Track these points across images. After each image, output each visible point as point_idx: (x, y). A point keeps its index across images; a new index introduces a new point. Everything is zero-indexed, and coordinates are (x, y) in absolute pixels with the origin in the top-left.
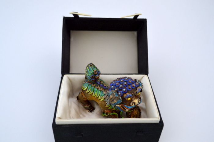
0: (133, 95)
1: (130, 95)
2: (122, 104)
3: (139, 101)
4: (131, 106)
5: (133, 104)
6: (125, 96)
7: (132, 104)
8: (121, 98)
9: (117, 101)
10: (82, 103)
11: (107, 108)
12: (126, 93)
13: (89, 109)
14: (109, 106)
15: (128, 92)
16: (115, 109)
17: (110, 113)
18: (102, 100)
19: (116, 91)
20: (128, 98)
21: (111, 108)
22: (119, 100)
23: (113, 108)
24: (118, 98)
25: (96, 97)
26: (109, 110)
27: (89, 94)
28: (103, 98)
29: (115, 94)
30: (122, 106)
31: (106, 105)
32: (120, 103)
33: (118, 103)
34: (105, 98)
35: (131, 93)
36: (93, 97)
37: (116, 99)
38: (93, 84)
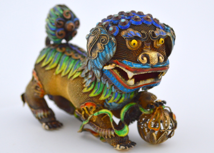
0: (143, 35)
1: (137, 34)
2: (116, 61)
3: (160, 57)
4: (139, 63)
5: (145, 59)
6: (123, 33)
7: (143, 59)
8: (113, 39)
9: (105, 47)
10: (31, 106)
11: (86, 96)
12: (126, 29)
13: (47, 120)
14: (90, 89)
15: (132, 26)
16: (105, 96)
17: (94, 112)
18: (75, 76)
19: (105, 25)
20: (131, 41)
21: (96, 94)
22: (109, 42)
23: (100, 95)
24: (105, 37)
25: (63, 74)
26: (90, 101)
27: (48, 68)
28: (79, 72)
29: (101, 30)
30: (117, 66)
31: (84, 86)
32: (112, 55)
33: (109, 56)
34: (82, 70)
35: (139, 31)
36: (57, 75)
37: (102, 40)
38: (61, 49)
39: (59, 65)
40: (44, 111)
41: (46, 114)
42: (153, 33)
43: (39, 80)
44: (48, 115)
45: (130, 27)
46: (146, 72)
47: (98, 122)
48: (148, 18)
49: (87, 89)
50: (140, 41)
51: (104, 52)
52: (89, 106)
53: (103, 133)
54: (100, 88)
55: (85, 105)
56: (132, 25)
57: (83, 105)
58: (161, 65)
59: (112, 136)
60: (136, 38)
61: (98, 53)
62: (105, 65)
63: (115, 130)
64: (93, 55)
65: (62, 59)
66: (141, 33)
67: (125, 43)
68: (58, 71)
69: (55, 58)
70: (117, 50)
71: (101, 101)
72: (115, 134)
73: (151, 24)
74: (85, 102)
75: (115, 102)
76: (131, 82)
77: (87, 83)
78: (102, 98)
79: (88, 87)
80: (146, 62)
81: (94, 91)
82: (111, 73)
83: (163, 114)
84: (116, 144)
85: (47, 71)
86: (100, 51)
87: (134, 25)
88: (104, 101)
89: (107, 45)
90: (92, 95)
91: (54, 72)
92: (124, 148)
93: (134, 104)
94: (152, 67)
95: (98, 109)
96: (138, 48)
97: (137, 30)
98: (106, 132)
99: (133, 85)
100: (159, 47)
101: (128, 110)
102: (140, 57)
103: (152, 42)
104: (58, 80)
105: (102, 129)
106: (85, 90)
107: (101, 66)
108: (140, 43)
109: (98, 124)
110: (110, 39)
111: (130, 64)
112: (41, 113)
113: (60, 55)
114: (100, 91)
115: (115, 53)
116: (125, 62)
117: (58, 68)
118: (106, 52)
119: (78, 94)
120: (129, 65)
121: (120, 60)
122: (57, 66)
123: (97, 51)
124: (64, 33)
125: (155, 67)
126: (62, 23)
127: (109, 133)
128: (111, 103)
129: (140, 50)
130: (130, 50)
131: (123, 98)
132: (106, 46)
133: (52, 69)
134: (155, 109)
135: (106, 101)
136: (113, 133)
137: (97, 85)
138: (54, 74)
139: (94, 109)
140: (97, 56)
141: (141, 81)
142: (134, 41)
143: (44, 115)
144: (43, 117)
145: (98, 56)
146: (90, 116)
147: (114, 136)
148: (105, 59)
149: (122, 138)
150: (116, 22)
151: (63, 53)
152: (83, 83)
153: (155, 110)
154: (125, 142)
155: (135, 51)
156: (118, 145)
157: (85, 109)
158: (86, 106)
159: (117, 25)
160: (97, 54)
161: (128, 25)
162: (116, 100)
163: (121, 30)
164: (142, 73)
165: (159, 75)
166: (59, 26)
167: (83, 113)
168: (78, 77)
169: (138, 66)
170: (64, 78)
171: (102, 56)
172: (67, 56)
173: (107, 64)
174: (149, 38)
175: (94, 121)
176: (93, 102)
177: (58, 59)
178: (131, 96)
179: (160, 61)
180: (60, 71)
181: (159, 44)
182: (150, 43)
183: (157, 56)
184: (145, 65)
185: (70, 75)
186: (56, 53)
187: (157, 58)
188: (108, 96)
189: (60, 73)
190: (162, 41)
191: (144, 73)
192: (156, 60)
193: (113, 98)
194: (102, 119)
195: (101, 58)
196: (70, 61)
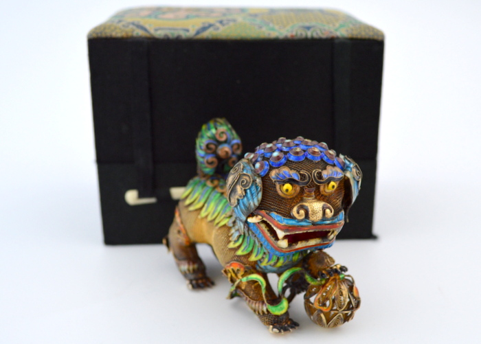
0: (303, 176)
1: (294, 175)
2: (263, 212)
3: (328, 211)
4: (293, 218)
5: (302, 212)
6: (273, 174)
7: (298, 213)
8: (258, 181)
9: (246, 192)
10: (176, 256)
11: (232, 254)
12: (279, 166)
13: (192, 277)
14: (237, 244)
15: (288, 163)
16: (256, 256)
17: (243, 276)
18: (222, 223)
19: (252, 159)
20: (283, 185)
21: (245, 253)
22: (252, 185)
23: (249, 254)
24: (247, 178)
25: (210, 218)
26: (237, 261)
27: (192, 208)
28: (227, 217)
29: (244, 167)
30: (265, 219)
31: (231, 239)
32: (257, 204)
33: (252, 204)
34: (231, 216)
35: (297, 171)
36: (202, 219)
37: (243, 182)
38: (212, 182)
40: (189, 264)
41: (191, 268)
42: (320, 174)
43: (182, 223)
44: (194, 270)
45: (285, 165)
46: (305, 232)
47: (248, 290)
48: (315, 152)
49: (234, 244)
50: (297, 185)
51: (245, 199)
52: (236, 269)
54: (249, 244)
56: (289, 161)
57: (228, 265)
58: (328, 222)
59: (263, 312)
60: (291, 181)
61: (238, 200)
62: (249, 216)
63: (267, 304)
64: (232, 201)
65: (211, 196)
66: (300, 174)
67: (275, 187)
68: (203, 213)
69: (202, 195)
70: (263, 196)
71: (252, 262)
72: (267, 311)
73: (319, 160)
74: (231, 261)
75: (270, 265)
76: (284, 244)
77: (234, 235)
78: (253, 258)
79: (235, 242)
80: (303, 217)
81: (242, 248)
82: (257, 228)
83: (338, 287)
84: (269, 324)
85: (190, 211)
86: (241, 197)
87: (291, 161)
88: (256, 262)
89: (250, 189)
90: (239, 253)
91: (199, 214)
92: (278, 331)
93: (298, 269)
94: (314, 224)
95: (246, 273)
96: (295, 195)
97: (295, 170)
98: (257, 305)
99: (286, 248)
100: (331, 194)
101: (290, 277)
102: (295, 209)
103: (318, 188)
104: (204, 225)
106: (232, 245)
107: (244, 218)
108: (298, 189)
110: (254, 181)
111: (279, 219)
112: (185, 267)
113: (210, 190)
114: (250, 249)
115: (262, 201)
116: (274, 214)
117: (204, 209)
118: (248, 199)
119: (223, 249)
120: (278, 221)
121: (268, 212)
122: (203, 206)
123: (237, 197)
124: (215, 160)
125: (318, 224)
126: (213, 146)
127: (260, 308)
128: (265, 266)
129: (299, 198)
130: (283, 198)
131: (281, 261)
132: (248, 191)
133: (197, 210)
134: (329, 279)
135: (259, 262)
136: (265, 309)
137: (246, 240)
138: (199, 217)
139: (241, 273)
140: (236, 203)
141: (299, 243)
142: (288, 186)
143: (189, 270)
144: (187, 272)
145: (238, 204)
146: (238, 281)
147: (266, 313)
148: (248, 208)
149: (277, 316)
150: (269, 155)
151: (214, 188)
152: (230, 235)
153: (327, 281)
154: (281, 322)
155: (290, 199)
156: (271, 326)
157: (231, 271)
158: (232, 267)
159: (268, 159)
160: (236, 201)
161: (283, 161)
162: (272, 262)
163: (271, 168)
164: (297, 232)
165: (329, 234)
166: (209, 151)
167: (229, 275)
168: (225, 226)
169: (292, 222)
170: (210, 224)
171: (244, 205)
172: (217, 192)
173: (252, 215)
174: (312, 181)
175: (243, 288)
176: (240, 263)
177: (206, 196)
178: (294, 258)
179: (326, 216)
180: (206, 214)
181: (328, 189)
182: (314, 189)
183: (321, 209)
184: (302, 221)
185: (217, 221)
186: (205, 188)
187: (321, 212)
188: (260, 257)
189: (206, 217)
190: (333, 187)
191: (301, 232)
192: (320, 215)
193: (266, 260)
194: (253, 287)
195: (242, 206)
196: (220, 201)
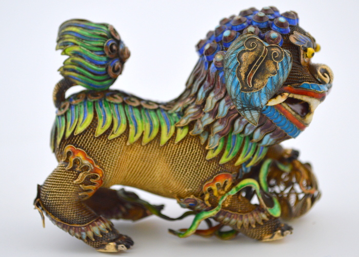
2: (289, 88)
6: (293, 40)
11: (214, 165)
16: (246, 156)
18: (181, 136)
21: (230, 158)
26: (221, 171)
28: (182, 127)
37: (274, 54)
39: (132, 126)
49: (214, 152)
52: (222, 182)
53: (245, 221)
54: (236, 145)
55: (215, 180)
57: (210, 182)
59: (263, 221)
64: (258, 83)
71: (237, 167)
74: (213, 175)
77: (211, 141)
78: (240, 161)
79: (215, 149)
82: (277, 111)
86: (273, 73)
89: (282, 61)
90: (224, 160)
98: (253, 217)
102: (320, 74)
105: (244, 215)
109: (235, 208)
113: (121, 108)
114: (237, 150)
118: (279, 75)
121: (297, 84)
123: (267, 75)
132: (280, 65)
137: (230, 141)
138: (128, 143)
139: (229, 184)
140: (266, 84)
147: (268, 220)
152: (202, 143)
154: (280, 224)
157: (214, 188)
158: (217, 183)
160: (267, 81)
167: (207, 196)
168: (186, 137)
176: (226, 172)
180: (139, 135)
